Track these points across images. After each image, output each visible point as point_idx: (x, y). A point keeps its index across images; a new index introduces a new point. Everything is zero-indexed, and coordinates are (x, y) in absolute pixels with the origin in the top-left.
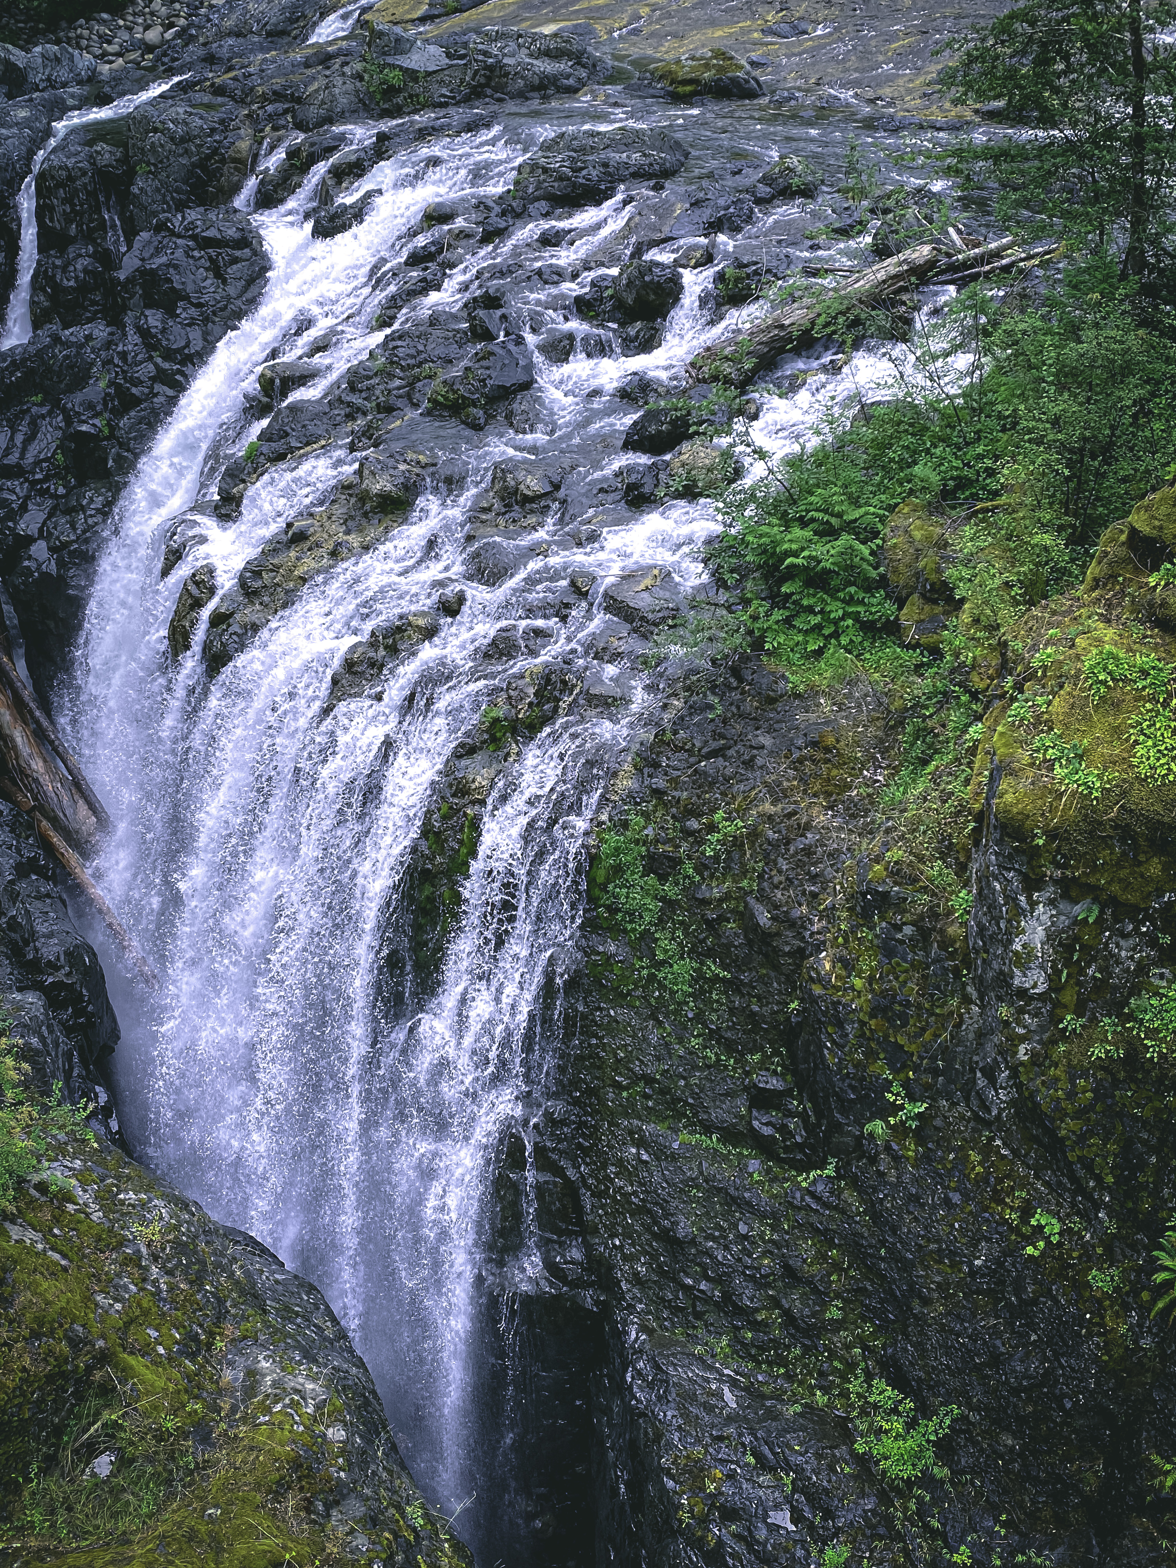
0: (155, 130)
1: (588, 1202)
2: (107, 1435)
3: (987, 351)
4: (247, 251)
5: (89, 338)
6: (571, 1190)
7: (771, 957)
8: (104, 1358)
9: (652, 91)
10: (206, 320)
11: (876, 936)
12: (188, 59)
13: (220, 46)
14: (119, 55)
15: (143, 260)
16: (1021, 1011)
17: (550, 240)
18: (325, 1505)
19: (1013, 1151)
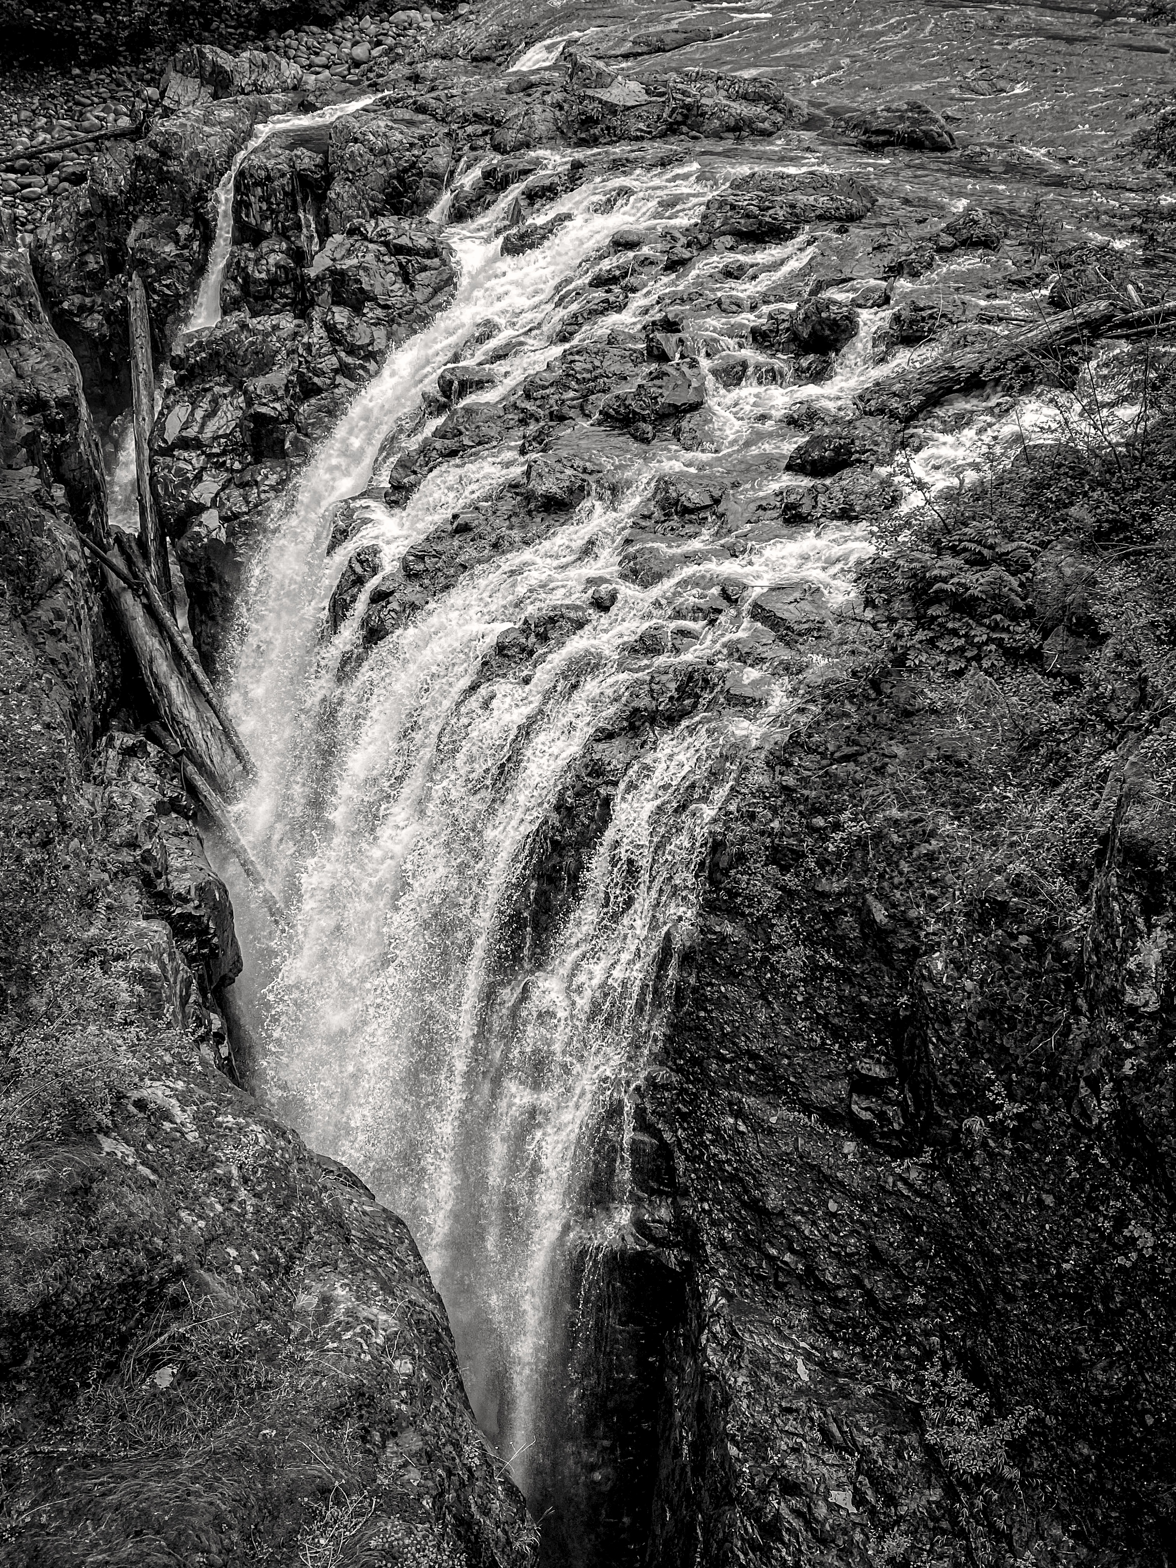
0: (356, 140)
1: (681, 1164)
2: (172, 1347)
3: (1154, 404)
4: (436, 260)
5: (276, 328)
6: (664, 1151)
7: (885, 955)
8: (179, 1272)
9: (845, 139)
10: (392, 321)
11: (992, 943)
12: (393, 76)
13: (425, 67)
14: (327, 67)
15: (334, 260)
16: (1131, 1027)
17: (731, 273)
18: (382, 1435)
19: (1111, 1160)
